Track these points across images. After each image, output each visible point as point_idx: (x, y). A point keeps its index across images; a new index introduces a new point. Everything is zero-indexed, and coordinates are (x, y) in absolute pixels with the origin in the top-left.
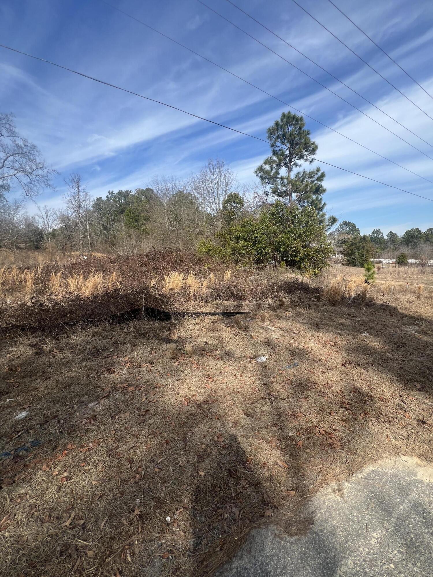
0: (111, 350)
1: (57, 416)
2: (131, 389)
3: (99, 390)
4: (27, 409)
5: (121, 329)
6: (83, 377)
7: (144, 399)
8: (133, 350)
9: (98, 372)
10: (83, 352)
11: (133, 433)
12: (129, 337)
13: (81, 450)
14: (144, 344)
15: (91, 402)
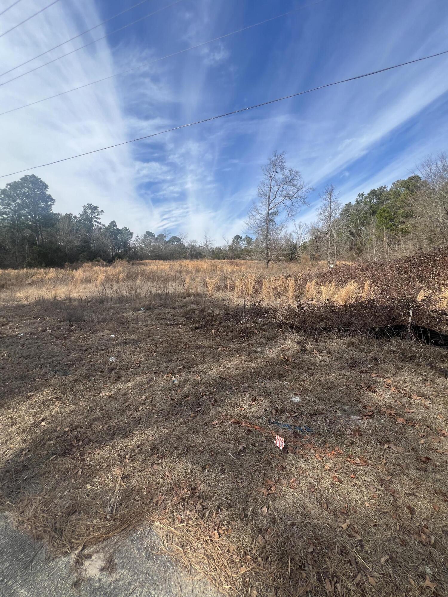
0: (369, 366)
1: (323, 414)
2: (400, 420)
3: (361, 405)
4: (300, 396)
5: (380, 345)
6: (343, 385)
7: (422, 441)
8: (397, 373)
9: (357, 385)
10: (340, 359)
11: (411, 476)
12: (391, 357)
13: (349, 460)
14: (413, 370)
15: (353, 414)
